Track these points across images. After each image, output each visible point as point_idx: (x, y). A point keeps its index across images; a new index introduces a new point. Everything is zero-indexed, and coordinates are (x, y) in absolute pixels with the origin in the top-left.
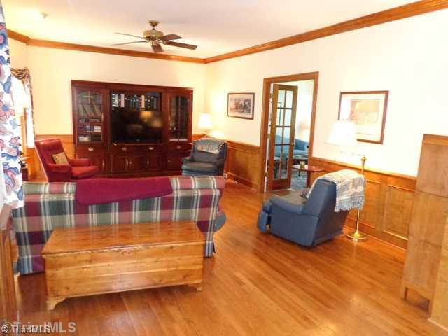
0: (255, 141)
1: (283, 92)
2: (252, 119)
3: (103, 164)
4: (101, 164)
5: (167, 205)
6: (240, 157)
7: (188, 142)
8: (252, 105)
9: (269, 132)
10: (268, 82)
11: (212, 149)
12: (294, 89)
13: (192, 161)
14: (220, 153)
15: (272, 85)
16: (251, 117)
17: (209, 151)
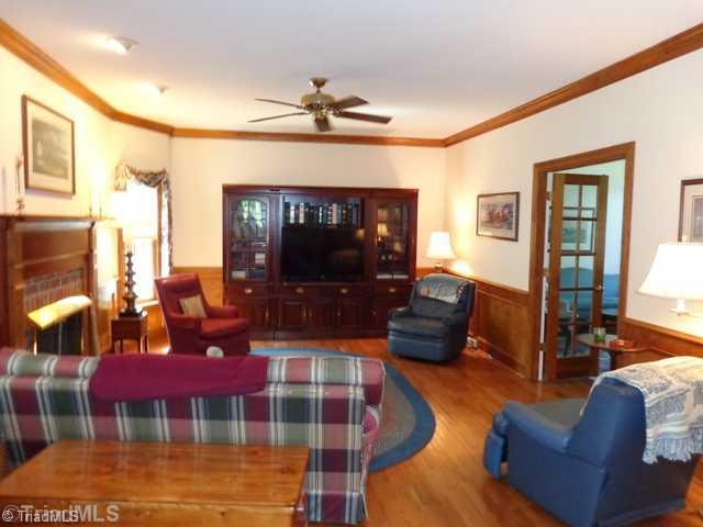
0: (521, 283)
1: (576, 187)
2: (516, 240)
3: (267, 315)
4: (264, 315)
5: (258, 411)
6: (498, 311)
7: (409, 281)
8: (514, 214)
9: (546, 264)
10: (541, 170)
11: (445, 295)
12: (600, 182)
13: (410, 315)
14: (460, 302)
15: (550, 176)
16: (513, 236)
17: (439, 298)
